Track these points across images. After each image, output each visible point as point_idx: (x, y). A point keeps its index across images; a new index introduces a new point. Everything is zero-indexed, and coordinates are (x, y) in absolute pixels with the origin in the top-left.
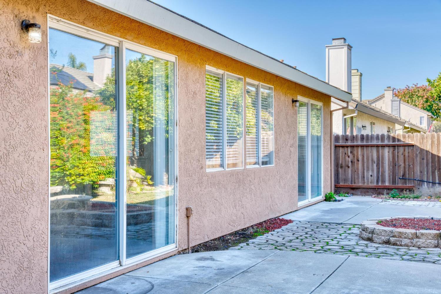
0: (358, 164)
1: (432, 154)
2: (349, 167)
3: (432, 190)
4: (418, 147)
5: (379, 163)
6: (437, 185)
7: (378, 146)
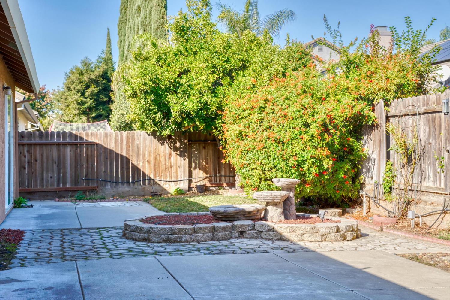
0: (36, 165)
1: (115, 153)
2: (25, 168)
3: (115, 190)
4: (102, 146)
5: (60, 163)
6: (120, 184)
7: (58, 145)
